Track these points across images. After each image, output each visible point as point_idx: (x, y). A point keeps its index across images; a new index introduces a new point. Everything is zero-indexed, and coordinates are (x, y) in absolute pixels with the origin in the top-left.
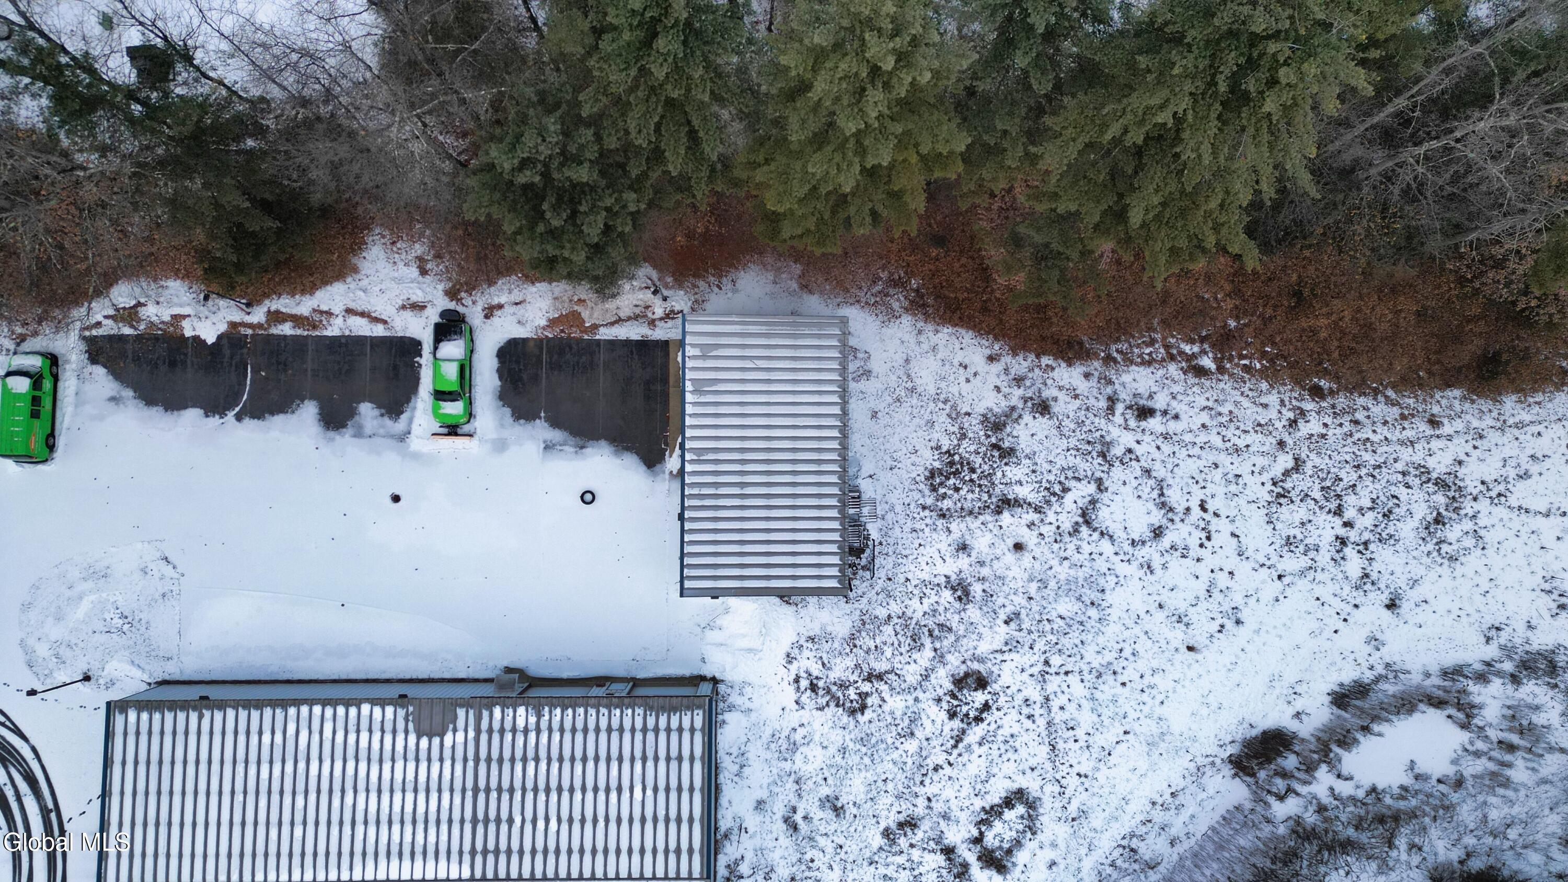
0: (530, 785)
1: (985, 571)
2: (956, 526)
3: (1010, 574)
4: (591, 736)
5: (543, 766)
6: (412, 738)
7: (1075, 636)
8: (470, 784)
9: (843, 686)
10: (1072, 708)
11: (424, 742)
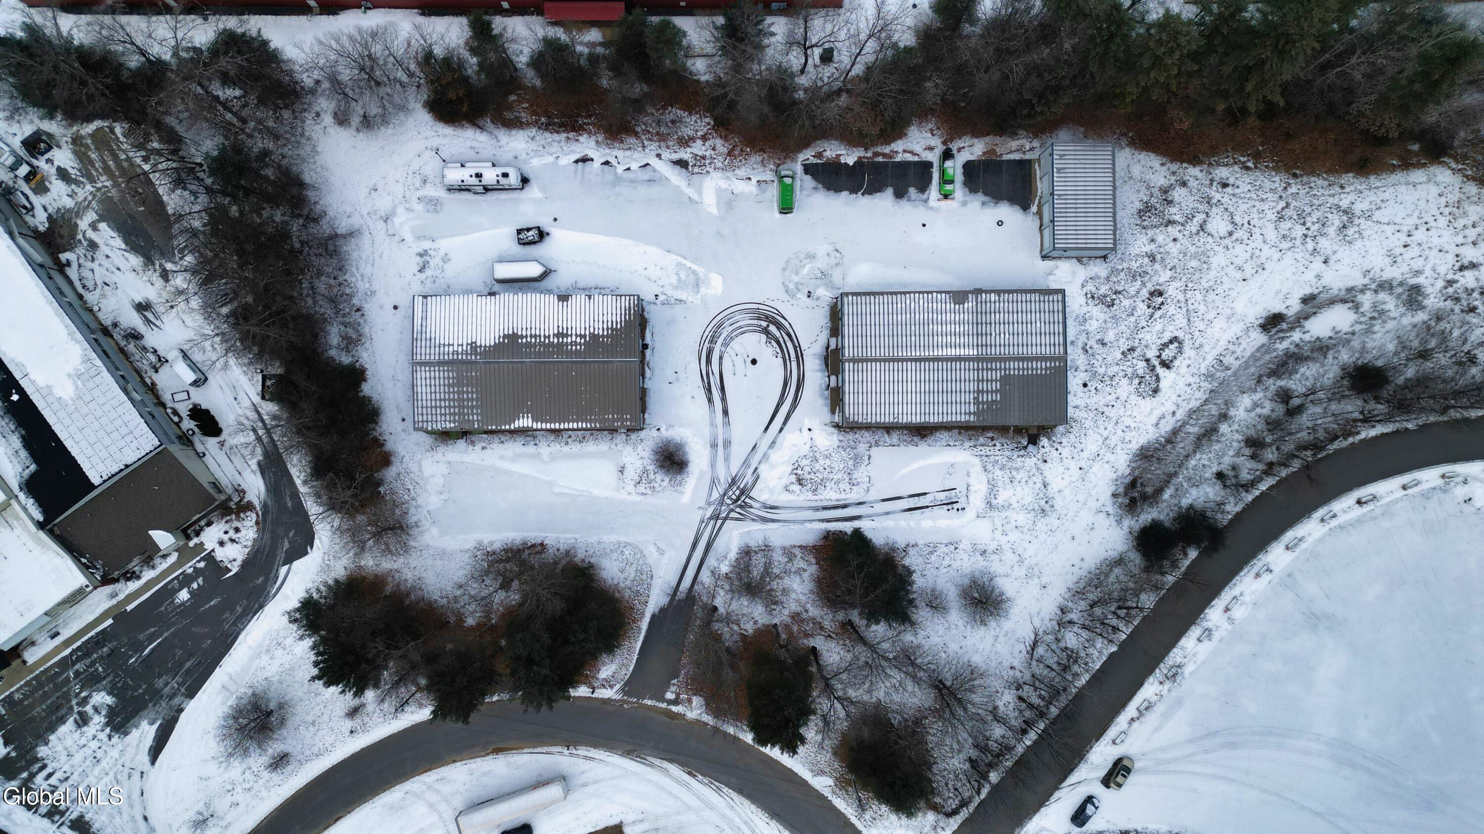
0: (997, 321)
1: (1162, 250)
2: (1150, 233)
3: (1172, 251)
4: (1020, 304)
5: (1002, 315)
6: (952, 305)
7: (1197, 275)
8: (975, 321)
9: (1105, 296)
10: (1196, 304)
11: (957, 306)
